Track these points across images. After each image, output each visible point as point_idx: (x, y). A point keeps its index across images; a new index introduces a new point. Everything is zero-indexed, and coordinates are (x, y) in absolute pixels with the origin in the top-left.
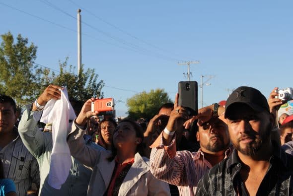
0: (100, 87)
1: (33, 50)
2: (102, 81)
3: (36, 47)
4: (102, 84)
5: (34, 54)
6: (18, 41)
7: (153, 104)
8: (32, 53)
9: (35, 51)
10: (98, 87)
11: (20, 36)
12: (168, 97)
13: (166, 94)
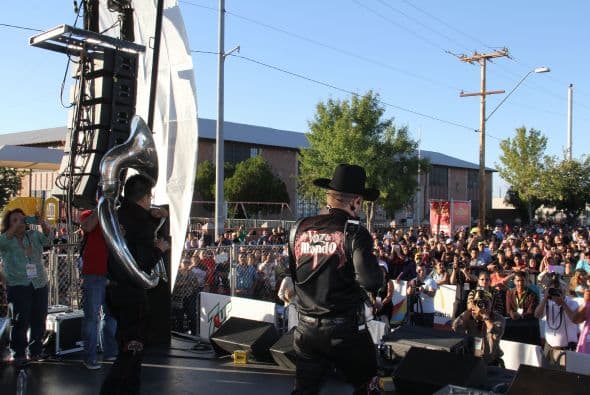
3: (547, 139)
5: (545, 145)
6: (530, 134)
8: (543, 144)
9: (546, 142)
11: (533, 129)
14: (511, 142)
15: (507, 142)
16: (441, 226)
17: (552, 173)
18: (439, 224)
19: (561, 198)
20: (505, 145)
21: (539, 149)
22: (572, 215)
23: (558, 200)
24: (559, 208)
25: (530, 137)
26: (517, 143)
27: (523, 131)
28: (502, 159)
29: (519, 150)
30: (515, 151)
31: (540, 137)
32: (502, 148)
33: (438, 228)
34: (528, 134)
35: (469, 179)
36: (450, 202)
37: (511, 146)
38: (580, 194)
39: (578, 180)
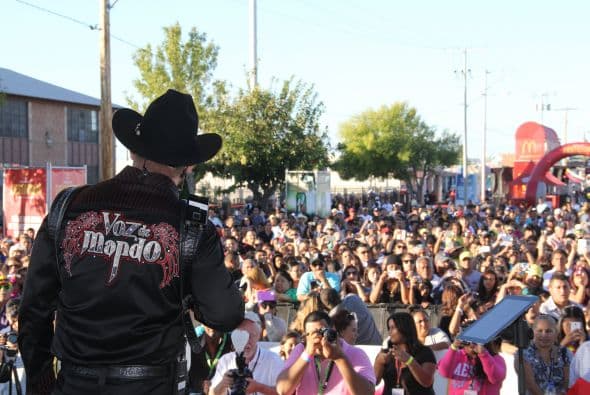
0: (317, 113)
1: (212, 52)
2: (321, 103)
3: (218, 48)
4: (321, 108)
5: (214, 60)
6: (189, 38)
7: (392, 133)
8: (211, 58)
9: (216, 54)
10: (314, 113)
11: (194, 29)
12: (419, 118)
13: (414, 112)
14: (155, 52)
15: (146, 52)
16: (27, 219)
17: (226, 114)
18: (22, 214)
19: (243, 161)
20: (142, 58)
21: (204, 68)
22: (261, 191)
23: (239, 163)
24: (239, 179)
25: (189, 45)
26: (165, 54)
27: (177, 33)
28: (140, 85)
29: (169, 68)
30: (161, 71)
31: (205, 45)
32: (138, 64)
33: (22, 222)
34: (185, 39)
35: (70, 122)
36: (44, 171)
37: (154, 61)
38: (276, 152)
39: (270, 125)
